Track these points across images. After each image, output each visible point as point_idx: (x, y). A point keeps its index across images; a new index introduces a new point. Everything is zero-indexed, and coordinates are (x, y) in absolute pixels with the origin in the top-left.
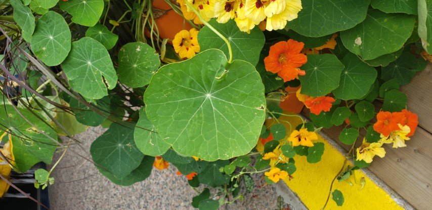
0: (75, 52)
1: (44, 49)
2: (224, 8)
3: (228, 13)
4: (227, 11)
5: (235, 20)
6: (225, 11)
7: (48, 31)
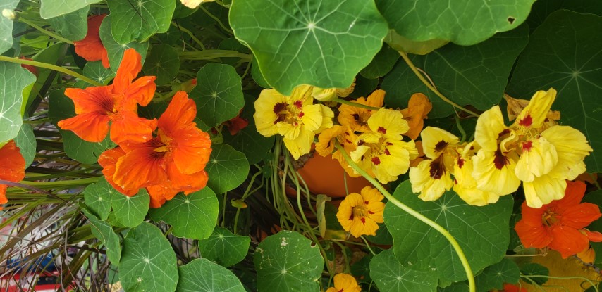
0: (187, 281)
1: (139, 280)
2: (429, 174)
3: (437, 181)
4: (436, 178)
5: (455, 190)
6: (432, 180)
7: (141, 252)
